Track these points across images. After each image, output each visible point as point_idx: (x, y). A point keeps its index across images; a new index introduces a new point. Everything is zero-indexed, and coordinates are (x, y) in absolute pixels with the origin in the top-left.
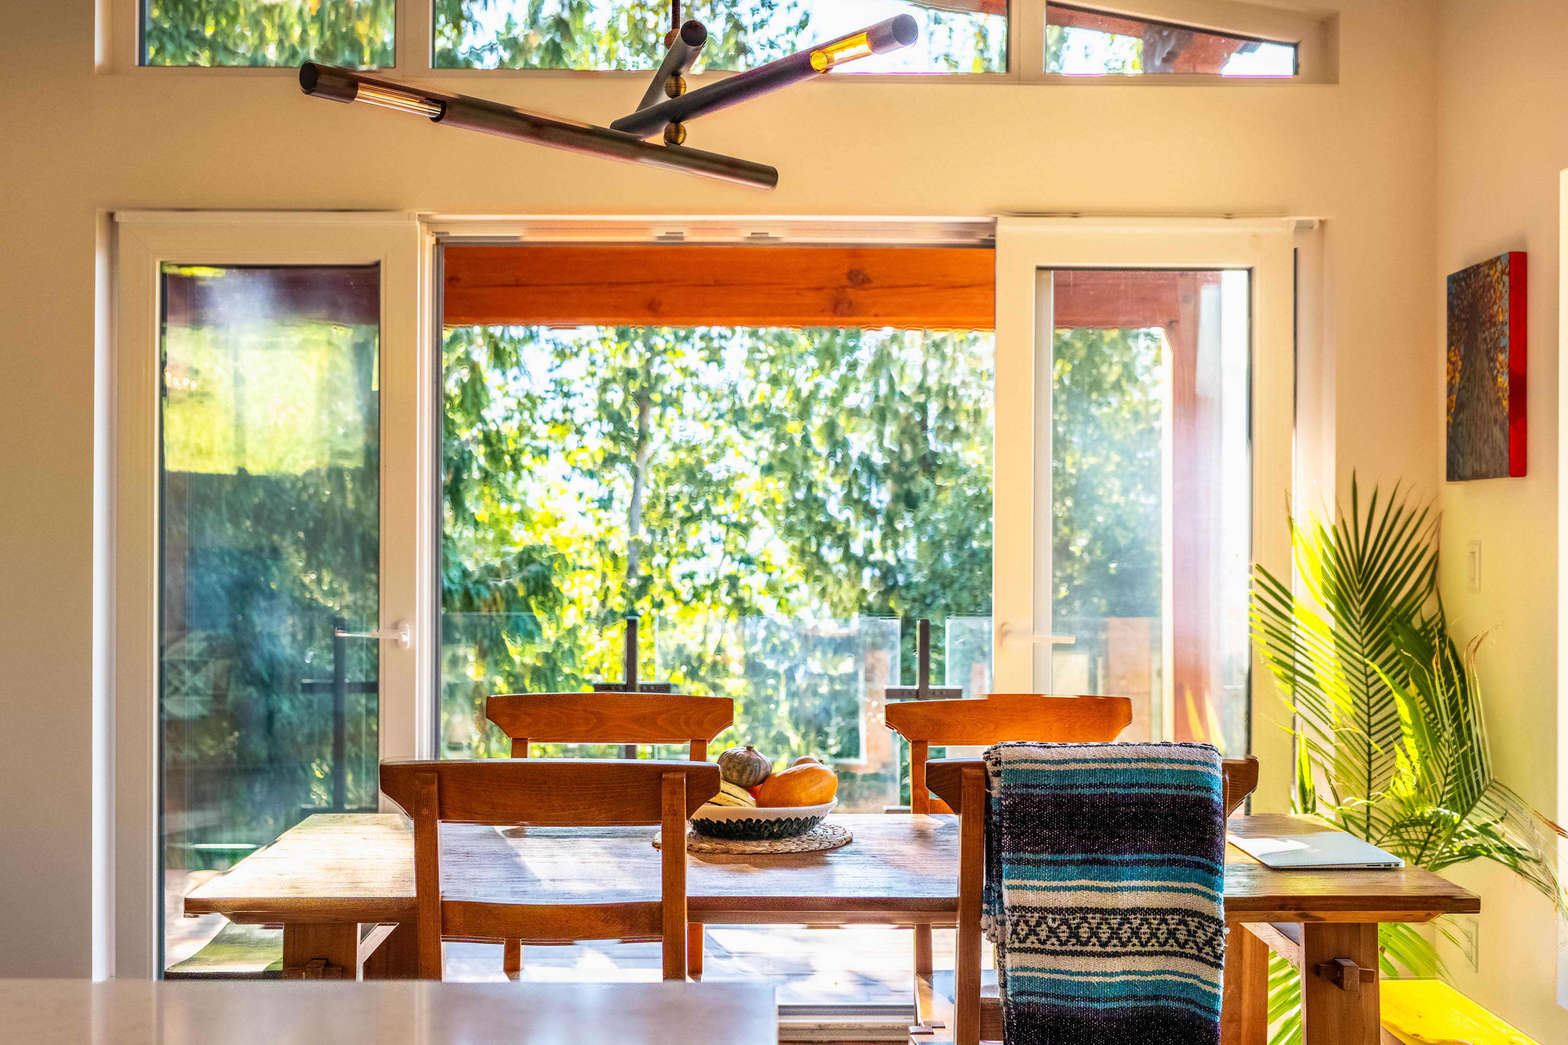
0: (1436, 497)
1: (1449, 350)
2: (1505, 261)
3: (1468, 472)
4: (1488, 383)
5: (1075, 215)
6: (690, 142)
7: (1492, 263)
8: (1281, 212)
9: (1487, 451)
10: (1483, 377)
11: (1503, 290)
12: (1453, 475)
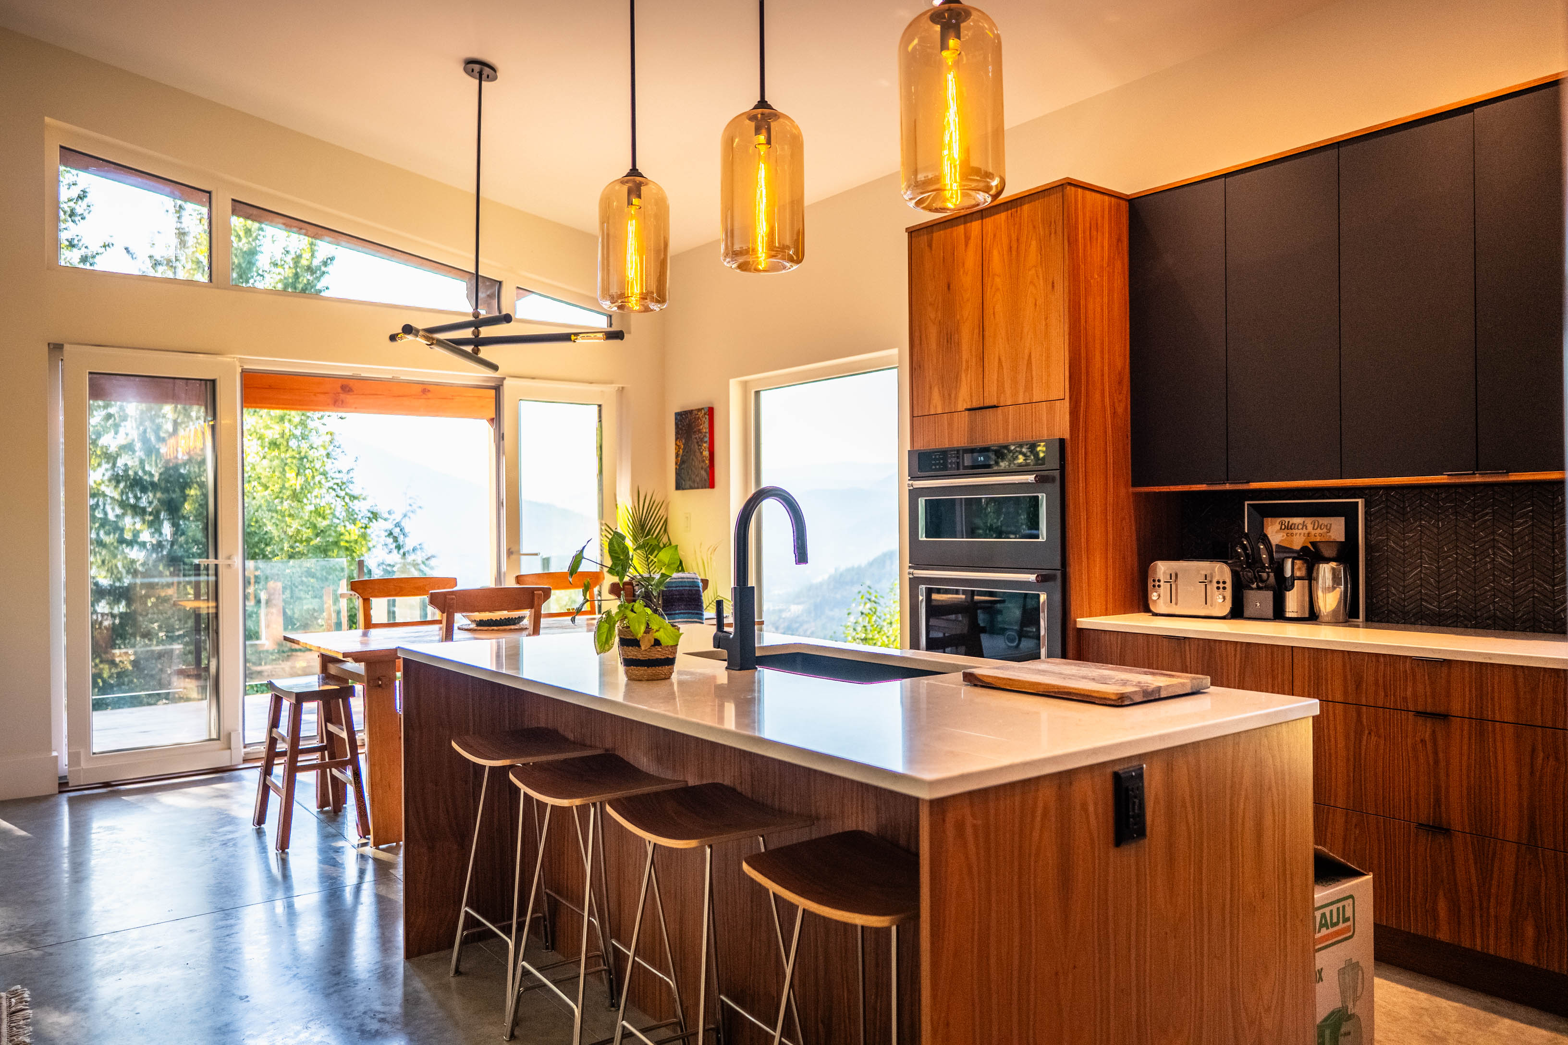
0: (666, 496)
1: (676, 440)
2: (706, 410)
3: (688, 486)
4: (698, 454)
5: (533, 378)
6: (481, 355)
7: (699, 410)
8: (612, 383)
9: (698, 479)
10: (695, 452)
11: (706, 420)
12: (678, 487)
